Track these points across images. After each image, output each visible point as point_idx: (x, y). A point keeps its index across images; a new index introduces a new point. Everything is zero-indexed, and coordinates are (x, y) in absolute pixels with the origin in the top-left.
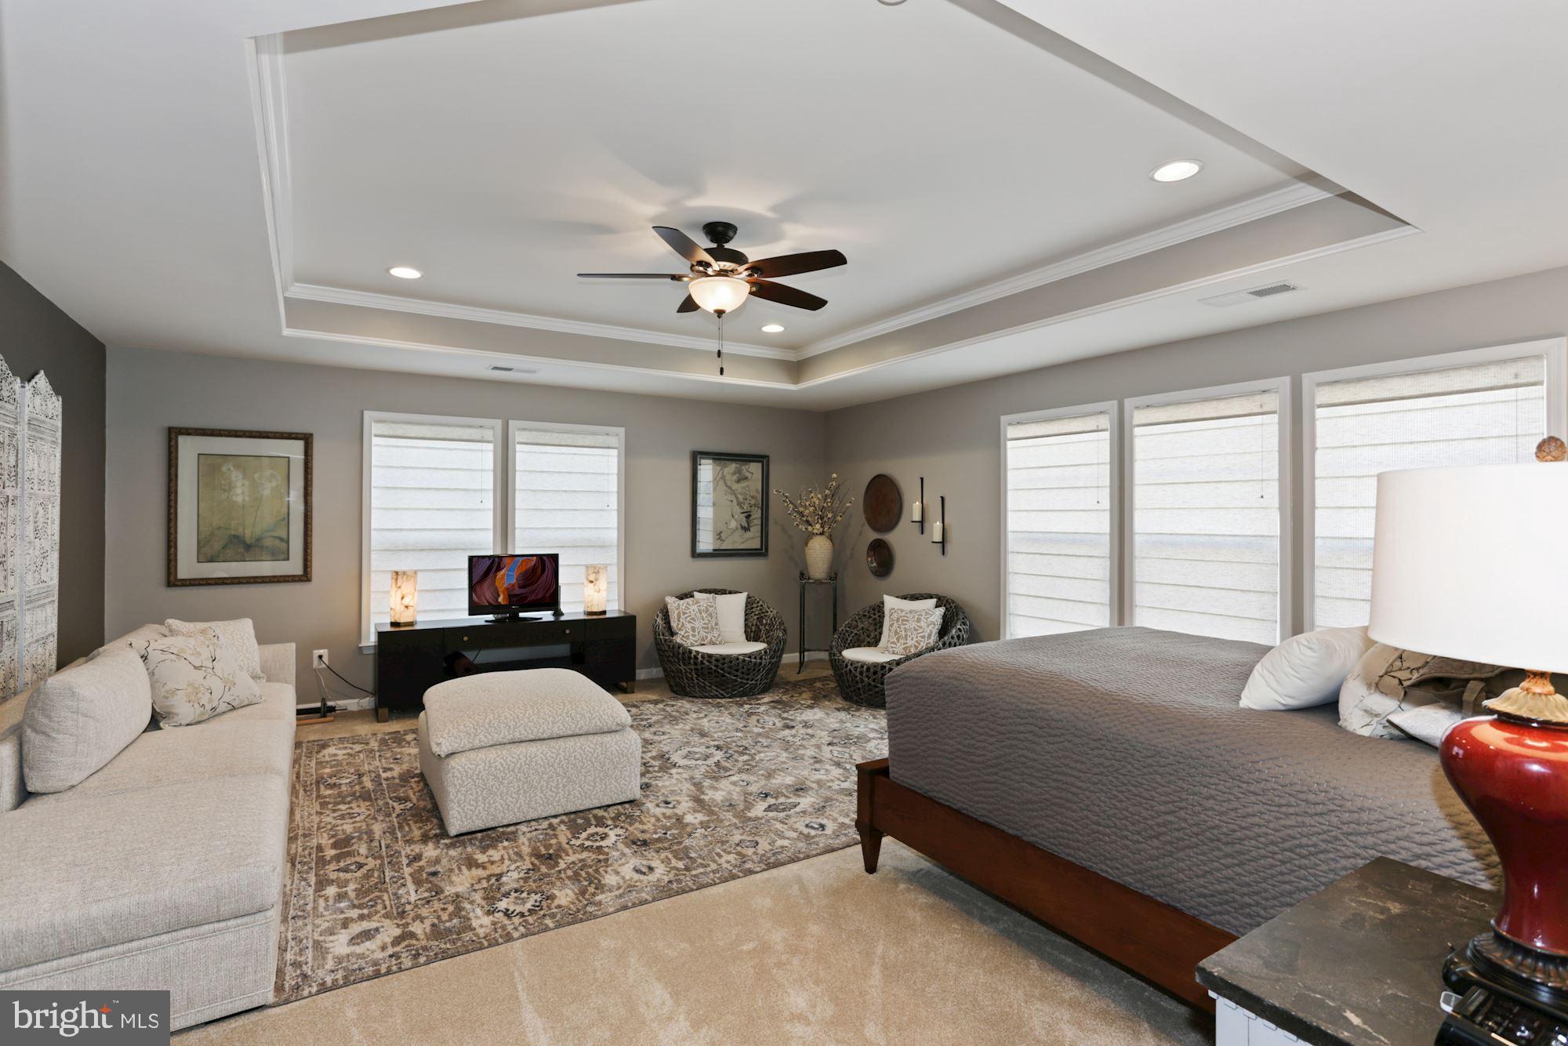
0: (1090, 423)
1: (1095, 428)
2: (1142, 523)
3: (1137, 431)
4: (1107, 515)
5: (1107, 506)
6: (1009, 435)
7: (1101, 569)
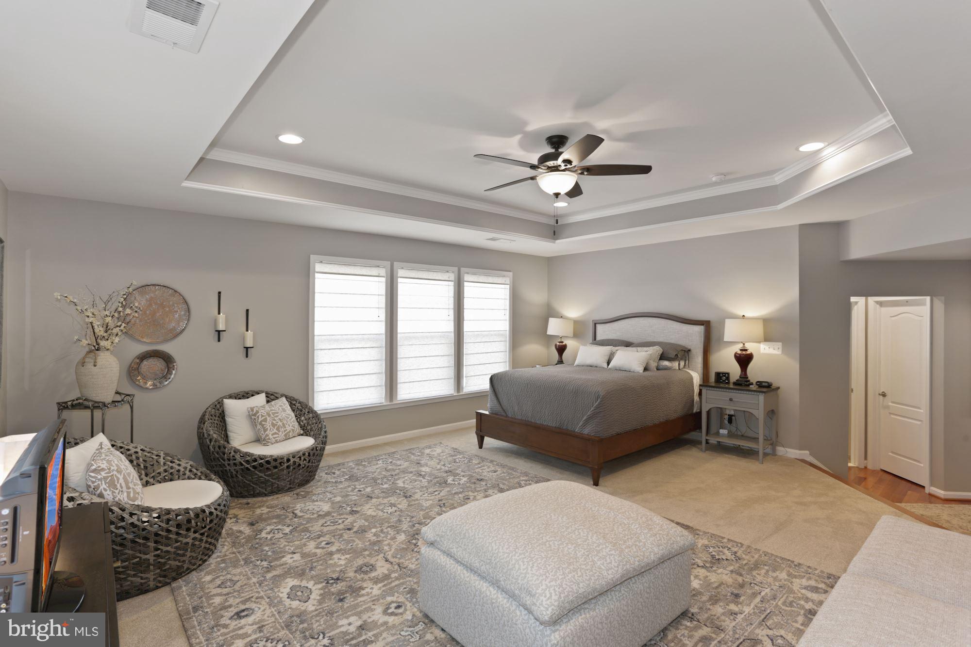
0: (375, 271)
1: (377, 275)
2: (402, 327)
3: (400, 280)
4: (384, 324)
5: (384, 319)
6: (317, 270)
7: (379, 354)
